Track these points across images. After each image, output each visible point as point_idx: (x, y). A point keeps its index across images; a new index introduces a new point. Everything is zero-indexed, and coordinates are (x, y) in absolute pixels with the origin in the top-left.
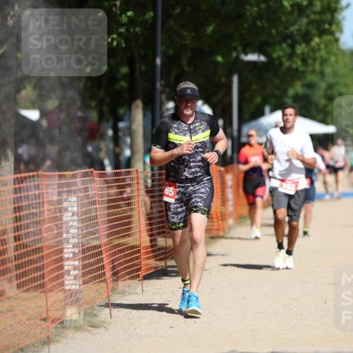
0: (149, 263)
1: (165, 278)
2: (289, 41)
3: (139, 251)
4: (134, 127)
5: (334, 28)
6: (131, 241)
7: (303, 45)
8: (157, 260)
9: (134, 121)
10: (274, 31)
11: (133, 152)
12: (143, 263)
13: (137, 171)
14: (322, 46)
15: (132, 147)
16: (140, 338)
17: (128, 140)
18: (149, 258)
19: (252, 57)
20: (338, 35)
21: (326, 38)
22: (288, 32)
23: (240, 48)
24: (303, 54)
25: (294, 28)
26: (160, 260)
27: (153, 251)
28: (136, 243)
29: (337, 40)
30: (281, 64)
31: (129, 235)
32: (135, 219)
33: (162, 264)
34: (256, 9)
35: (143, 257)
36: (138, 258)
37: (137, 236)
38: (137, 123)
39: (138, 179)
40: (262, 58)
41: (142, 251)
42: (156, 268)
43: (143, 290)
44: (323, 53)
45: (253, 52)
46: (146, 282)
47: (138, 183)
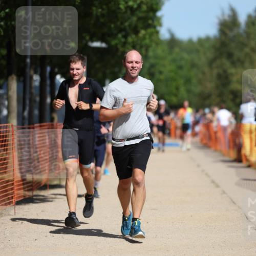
0: (20, 193)
1: (31, 204)
2: (124, 33)
3: (13, 184)
4: (10, 93)
5: (156, 23)
6: (7, 177)
7: (134, 36)
8: (25, 191)
9: (10, 89)
10: (112, 26)
11: (9, 112)
12: (15, 192)
13: (12, 126)
14: (147, 37)
15: (8, 108)
16: (12, 248)
17: (6, 103)
18: (20, 189)
19: (97, 44)
20: (158, 28)
21: (150, 30)
22: (122, 27)
23: (88, 38)
24: (133, 42)
25: (127, 24)
26: (28, 190)
27: (23, 184)
28: (11, 178)
29: (157, 32)
30: (117, 49)
31: (5, 172)
32: (10, 161)
33: (29, 194)
34: (100, 10)
35: (15, 188)
36: (12, 189)
37: (12, 173)
38: (12, 90)
39: (13, 132)
40: (104, 45)
41: (15, 184)
42: (24, 196)
43: (15, 213)
44: (147, 41)
45: (97, 40)
46: (17, 207)
47: (13, 134)
